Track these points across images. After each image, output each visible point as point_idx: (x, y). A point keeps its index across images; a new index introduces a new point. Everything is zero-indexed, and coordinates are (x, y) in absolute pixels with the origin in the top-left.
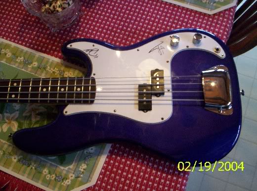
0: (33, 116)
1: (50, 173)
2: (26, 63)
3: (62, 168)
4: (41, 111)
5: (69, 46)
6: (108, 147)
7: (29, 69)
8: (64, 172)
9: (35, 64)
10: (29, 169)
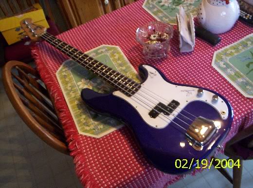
0: (102, 89)
1: (84, 119)
2: (121, 65)
3: (92, 120)
4: (106, 90)
5: (143, 66)
6: (120, 127)
7: (119, 69)
8: (91, 123)
9: (124, 68)
10: (78, 110)
